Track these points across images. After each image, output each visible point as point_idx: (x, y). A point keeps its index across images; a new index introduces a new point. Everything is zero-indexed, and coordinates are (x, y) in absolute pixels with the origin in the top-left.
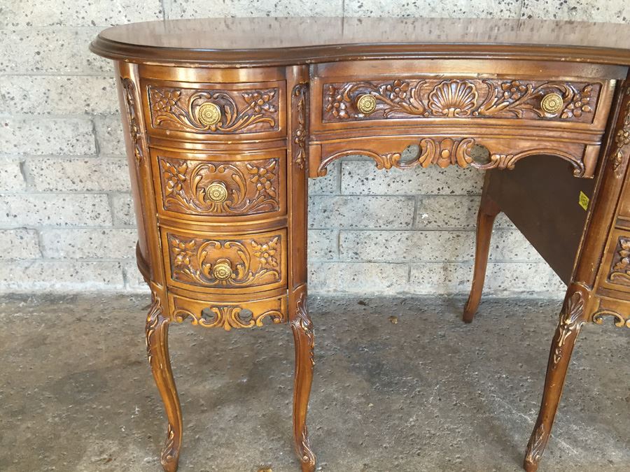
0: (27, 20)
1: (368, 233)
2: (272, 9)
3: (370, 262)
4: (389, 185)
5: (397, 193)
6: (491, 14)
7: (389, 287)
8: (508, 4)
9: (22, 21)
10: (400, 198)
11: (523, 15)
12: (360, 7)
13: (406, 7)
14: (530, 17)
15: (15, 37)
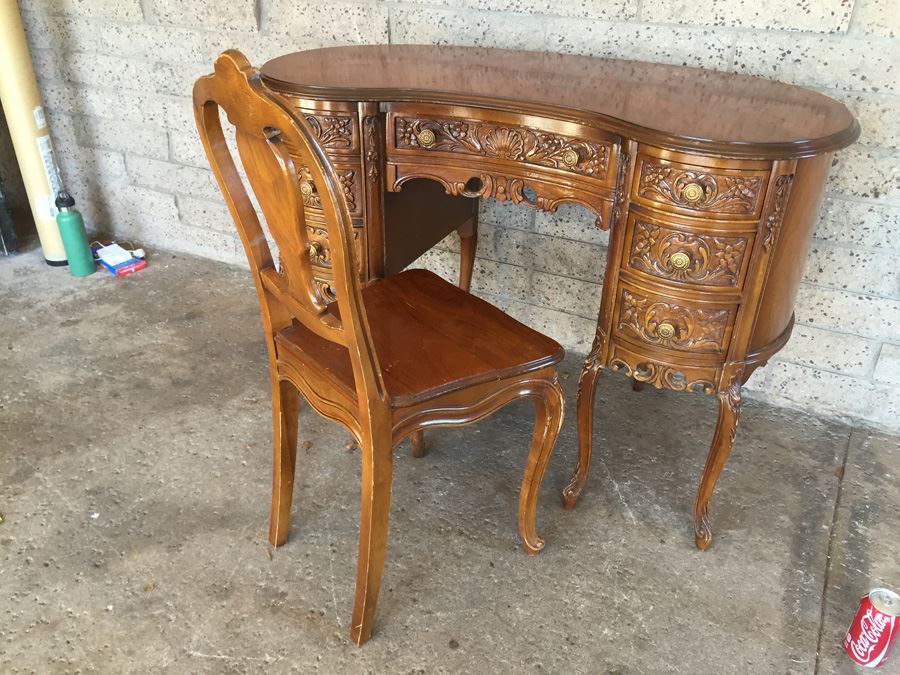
0: (287, 30)
1: (561, 279)
2: (481, 36)
3: (562, 311)
4: (583, 231)
5: (592, 241)
6: (699, 59)
7: (579, 343)
8: (719, 50)
9: (283, 30)
10: (595, 247)
11: (736, 63)
12: (560, 41)
13: (607, 44)
14: (743, 66)
15: (277, 44)
